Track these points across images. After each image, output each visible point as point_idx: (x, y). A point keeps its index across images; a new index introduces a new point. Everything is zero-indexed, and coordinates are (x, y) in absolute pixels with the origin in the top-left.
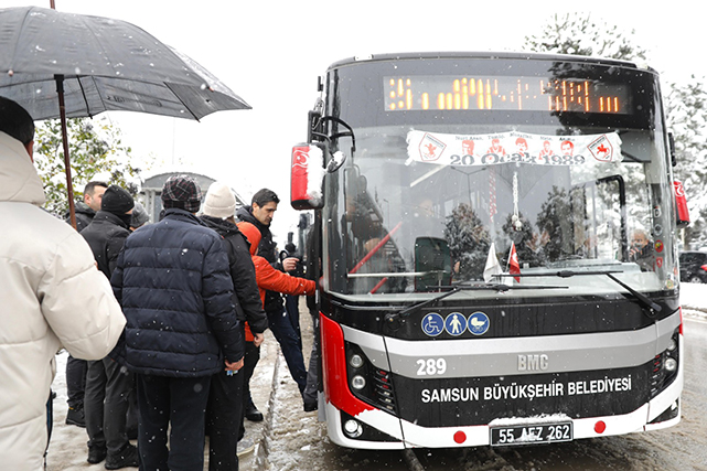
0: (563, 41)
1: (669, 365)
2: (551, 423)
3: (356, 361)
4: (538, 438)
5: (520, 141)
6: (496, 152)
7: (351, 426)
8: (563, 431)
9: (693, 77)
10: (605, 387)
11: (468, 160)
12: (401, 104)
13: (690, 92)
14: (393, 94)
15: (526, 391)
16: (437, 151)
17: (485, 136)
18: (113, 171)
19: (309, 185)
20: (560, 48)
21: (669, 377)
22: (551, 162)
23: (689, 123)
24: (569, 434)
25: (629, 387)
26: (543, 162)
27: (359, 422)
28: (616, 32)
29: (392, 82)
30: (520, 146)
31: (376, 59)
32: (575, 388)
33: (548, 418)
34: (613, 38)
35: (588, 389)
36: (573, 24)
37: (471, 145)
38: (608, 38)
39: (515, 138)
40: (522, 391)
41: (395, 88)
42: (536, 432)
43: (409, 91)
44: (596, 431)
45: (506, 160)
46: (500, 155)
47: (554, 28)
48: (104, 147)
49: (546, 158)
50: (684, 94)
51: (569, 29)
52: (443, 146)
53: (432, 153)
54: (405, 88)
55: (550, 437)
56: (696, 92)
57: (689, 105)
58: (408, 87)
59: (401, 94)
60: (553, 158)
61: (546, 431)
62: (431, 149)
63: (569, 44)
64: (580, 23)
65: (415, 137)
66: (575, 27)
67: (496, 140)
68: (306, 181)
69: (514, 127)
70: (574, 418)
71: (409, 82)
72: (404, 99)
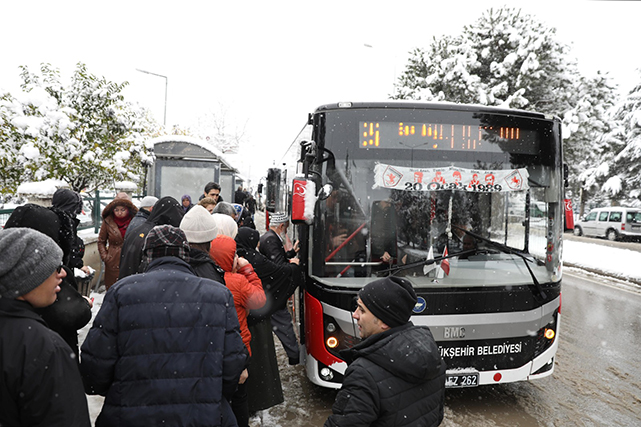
0: (495, 33)
1: (549, 334)
2: (464, 374)
3: (331, 328)
4: (454, 384)
5: (457, 174)
6: (438, 181)
7: (325, 372)
8: (472, 380)
9: (599, 73)
10: (503, 350)
11: (418, 187)
12: (371, 142)
13: (594, 85)
14: (365, 134)
15: (449, 352)
16: (396, 179)
17: (431, 170)
18: (131, 150)
19: (306, 209)
20: (493, 39)
21: (548, 343)
22: (477, 189)
23: (592, 111)
24: (476, 381)
25: (520, 350)
26: (471, 190)
27: (331, 370)
28: (541, 30)
29: (365, 125)
30: (456, 177)
31: (355, 107)
32: (482, 351)
33: (463, 371)
34: (537, 35)
35: (491, 351)
36: (506, 19)
37: (421, 176)
38: (532, 34)
39: (453, 172)
40: (446, 352)
41: (367, 130)
42: (453, 380)
43: (377, 133)
44: (495, 379)
45: (445, 187)
46: (441, 183)
47: (489, 20)
48: (122, 127)
49: (474, 186)
50: (590, 86)
51: (501, 23)
52: (400, 176)
53: (392, 180)
54: (375, 130)
55: (463, 383)
56: (600, 85)
57: (593, 96)
58: (377, 129)
59: (372, 135)
60: (479, 187)
61: (460, 379)
62: (392, 178)
63: (500, 36)
64: (511, 19)
65: (381, 169)
66: (506, 22)
67: (438, 173)
68: (303, 207)
69: (453, 164)
70: (480, 370)
71: (377, 125)
72: (373, 138)
